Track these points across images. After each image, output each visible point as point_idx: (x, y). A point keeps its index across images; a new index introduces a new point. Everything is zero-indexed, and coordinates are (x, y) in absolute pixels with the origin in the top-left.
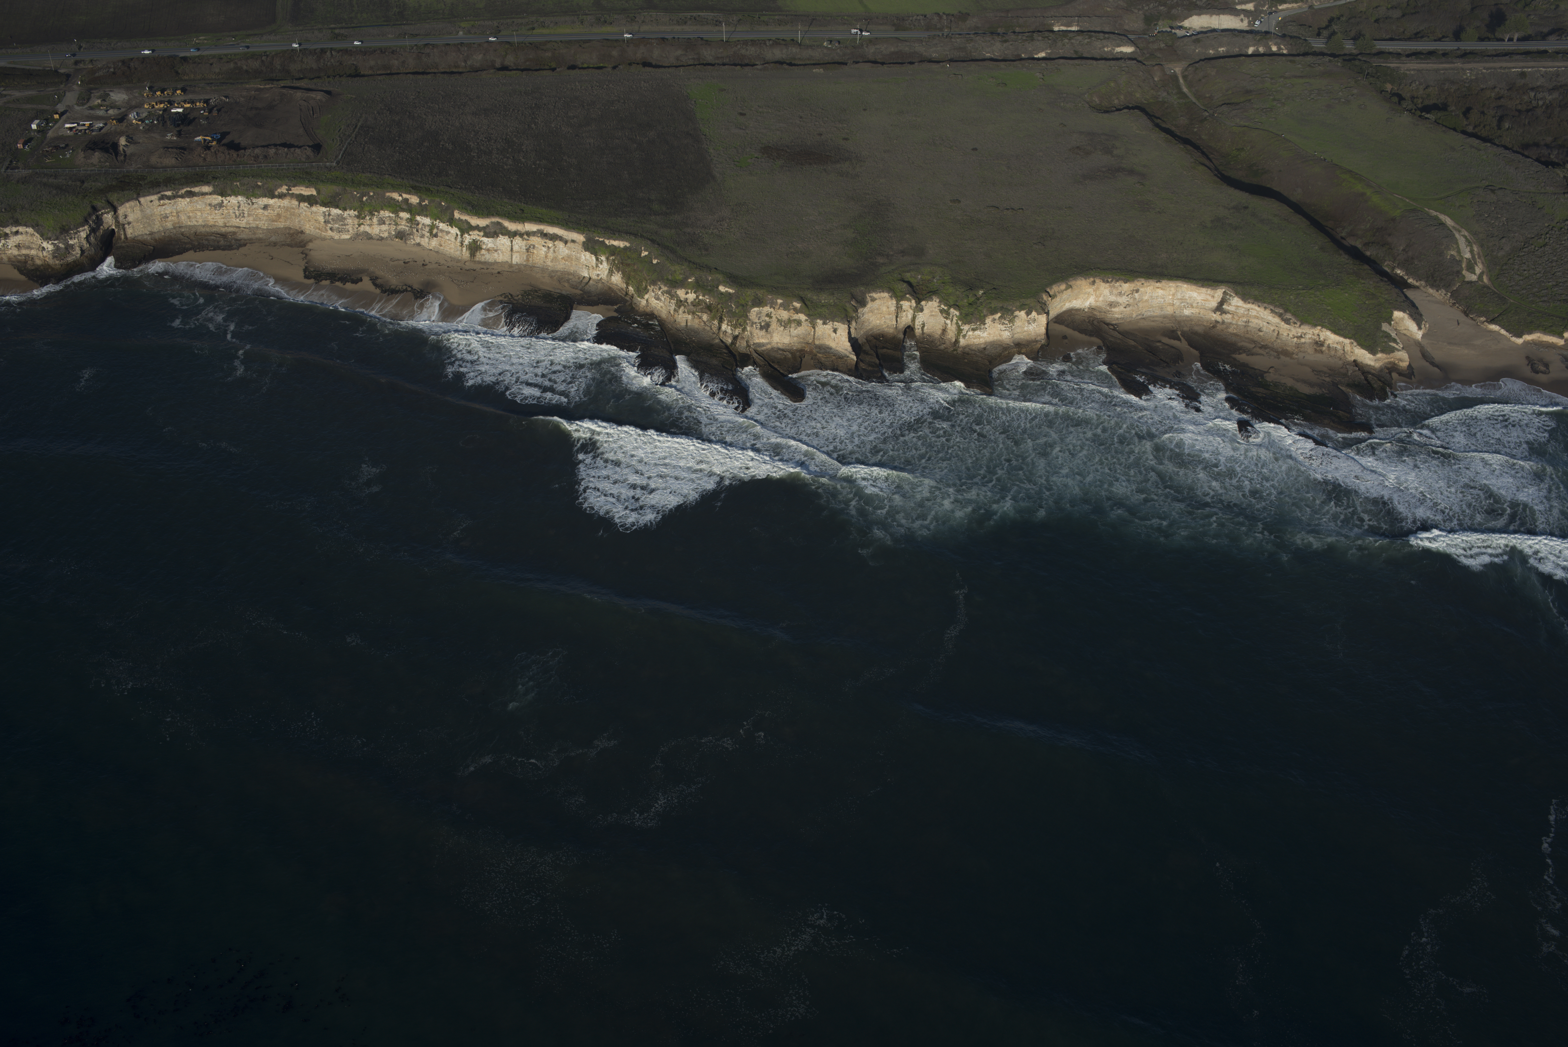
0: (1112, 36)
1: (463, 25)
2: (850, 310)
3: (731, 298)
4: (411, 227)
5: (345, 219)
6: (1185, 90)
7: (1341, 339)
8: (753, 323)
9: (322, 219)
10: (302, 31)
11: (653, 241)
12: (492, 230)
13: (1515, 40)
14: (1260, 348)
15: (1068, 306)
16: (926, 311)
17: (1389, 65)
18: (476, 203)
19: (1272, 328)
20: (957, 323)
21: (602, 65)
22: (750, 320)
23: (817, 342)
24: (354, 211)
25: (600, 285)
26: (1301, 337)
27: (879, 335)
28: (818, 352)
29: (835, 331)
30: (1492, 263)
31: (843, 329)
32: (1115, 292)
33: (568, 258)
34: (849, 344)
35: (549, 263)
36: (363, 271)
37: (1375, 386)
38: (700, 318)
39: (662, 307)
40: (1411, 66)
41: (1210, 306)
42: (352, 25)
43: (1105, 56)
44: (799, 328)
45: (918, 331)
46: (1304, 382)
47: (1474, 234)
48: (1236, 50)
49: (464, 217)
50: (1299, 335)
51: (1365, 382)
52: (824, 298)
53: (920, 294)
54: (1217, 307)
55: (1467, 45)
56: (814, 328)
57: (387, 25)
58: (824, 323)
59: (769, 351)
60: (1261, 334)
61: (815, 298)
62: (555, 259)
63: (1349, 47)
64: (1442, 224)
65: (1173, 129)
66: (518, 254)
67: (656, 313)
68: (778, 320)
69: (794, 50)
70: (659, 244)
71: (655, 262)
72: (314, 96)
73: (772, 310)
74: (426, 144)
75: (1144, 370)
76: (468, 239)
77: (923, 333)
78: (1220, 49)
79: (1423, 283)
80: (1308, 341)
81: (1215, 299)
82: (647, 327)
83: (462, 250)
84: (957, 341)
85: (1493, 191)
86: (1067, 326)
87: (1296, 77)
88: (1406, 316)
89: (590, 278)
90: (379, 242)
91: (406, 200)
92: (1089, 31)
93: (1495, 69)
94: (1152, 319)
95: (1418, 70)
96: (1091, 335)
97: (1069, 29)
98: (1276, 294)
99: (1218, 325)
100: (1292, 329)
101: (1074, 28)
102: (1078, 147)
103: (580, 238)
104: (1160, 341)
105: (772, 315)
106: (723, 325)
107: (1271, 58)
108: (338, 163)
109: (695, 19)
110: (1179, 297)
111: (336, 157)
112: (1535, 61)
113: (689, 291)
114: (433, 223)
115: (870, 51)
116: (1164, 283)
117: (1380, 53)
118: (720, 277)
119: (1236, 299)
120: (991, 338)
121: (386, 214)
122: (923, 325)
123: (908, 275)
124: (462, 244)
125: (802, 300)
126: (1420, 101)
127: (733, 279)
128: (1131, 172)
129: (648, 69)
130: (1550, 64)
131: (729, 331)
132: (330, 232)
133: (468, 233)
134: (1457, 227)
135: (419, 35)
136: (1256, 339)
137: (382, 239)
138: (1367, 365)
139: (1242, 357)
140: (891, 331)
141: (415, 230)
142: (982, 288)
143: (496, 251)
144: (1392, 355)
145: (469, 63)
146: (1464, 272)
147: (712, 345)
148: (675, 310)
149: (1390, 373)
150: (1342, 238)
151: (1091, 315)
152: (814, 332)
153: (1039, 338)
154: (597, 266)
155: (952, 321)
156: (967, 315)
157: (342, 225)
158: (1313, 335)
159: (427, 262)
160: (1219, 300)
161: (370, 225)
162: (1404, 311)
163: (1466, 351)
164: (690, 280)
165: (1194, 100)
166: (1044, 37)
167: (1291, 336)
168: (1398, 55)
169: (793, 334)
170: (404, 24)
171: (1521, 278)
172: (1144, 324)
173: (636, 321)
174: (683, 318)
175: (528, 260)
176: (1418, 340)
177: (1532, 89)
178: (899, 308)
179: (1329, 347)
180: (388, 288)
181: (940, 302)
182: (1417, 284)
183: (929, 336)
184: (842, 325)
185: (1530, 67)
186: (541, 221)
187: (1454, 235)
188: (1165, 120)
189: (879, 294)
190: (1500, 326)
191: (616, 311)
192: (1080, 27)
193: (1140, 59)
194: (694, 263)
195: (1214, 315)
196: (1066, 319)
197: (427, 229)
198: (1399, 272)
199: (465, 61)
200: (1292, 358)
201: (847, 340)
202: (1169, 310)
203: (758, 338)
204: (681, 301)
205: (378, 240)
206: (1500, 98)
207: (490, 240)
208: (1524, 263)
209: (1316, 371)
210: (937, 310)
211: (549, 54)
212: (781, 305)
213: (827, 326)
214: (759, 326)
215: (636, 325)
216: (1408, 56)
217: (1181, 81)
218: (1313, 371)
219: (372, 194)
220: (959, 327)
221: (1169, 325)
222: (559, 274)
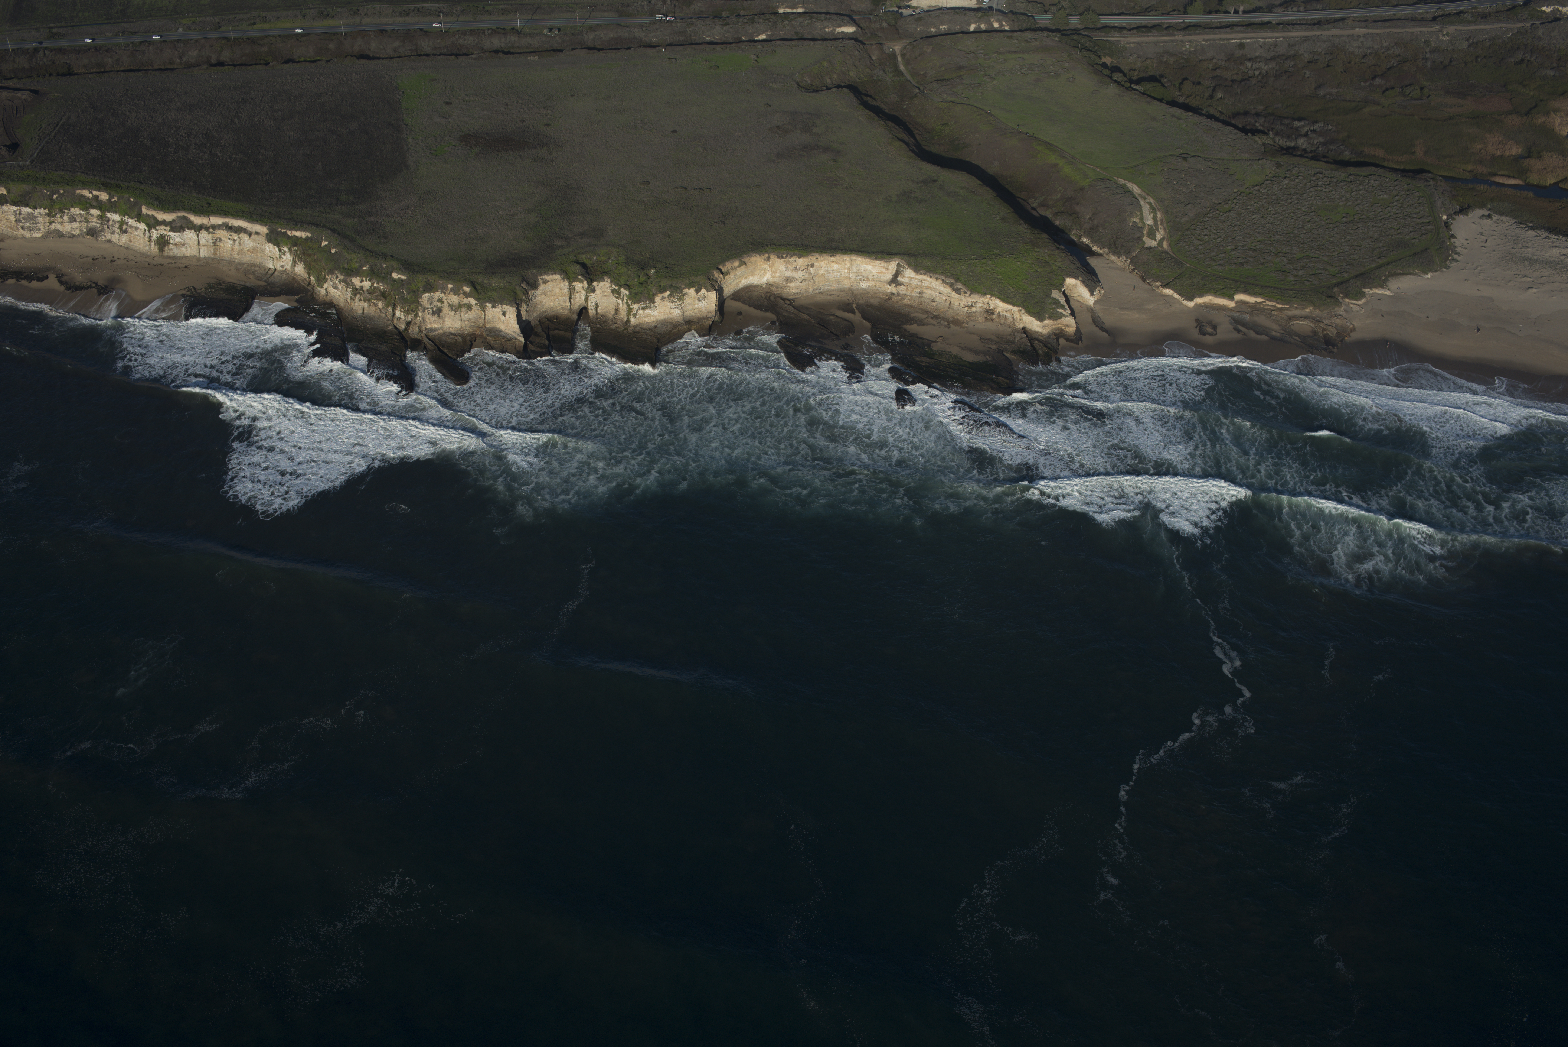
0: (834, 17)
1: (184, 21)
2: (519, 292)
3: (403, 285)
4: (102, 224)
5: (36, 217)
6: (902, 68)
7: (1010, 307)
8: (425, 309)
9: (13, 218)
10: (19, 30)
11: (334, 231)
12: (179, 225)
13: (1241, 13)
14: (932, 318)
15: (744, 282)
16: (598, 291)
17: (1109, 39)
18: (164, 198)
19: (944, 298)
20: (627, 303)
21: (319, 58)
22: (421, 305)
23: (488, 326)
24: (45, 209)
25: (284, 276)
26: (972, 306)
27: (553, 317)
28: (487, 335)
29: (504, 314)
30: (1175, 228)
31: (511, 312)
32: (790, 267)
33: (253, 250)
34: (517, 326)
35: (236, 256)
36: (49, 269)
37: (1040, 352)
38: (376, 305)
39: (339, 296)
40: (1131, 40)
41: (885, 278)
42: (72, 24)
43: (826, 37)
44: (470, 313)
45: (592, 312)
46: (970, 350)
47: (1160, 201)
48: (958, 28)
49: (151, 213)
50: (970, 304)
51: (1031, 348)
52: (495, 282)
53: (591, 274)
54: (892, 279)
55: (1191, 19)
56: (484, 311)
57: (107, 23)
58: (494, 307)
59: (440, 335)
60: (934, 304)
61: (485, 281)
62: (241, 252)
63: (1074, 22)
64: (1129, 192)
65: (883, 106)
66: (205, 248)
67: (335, 302)
68: (450, 305)
69: (513, 38)
70: (339, 234)
71: (333, 251)
72: (19, 96)
73: (443, 295)
74: (125, 141)
75: (813, 343)
76: (155, 234)
77: (597, 314)
78: (941, 27)
79: (1106, 250)
80: (978, 310)
81: (890, 272)
82: (325, 315)
83: (150, 246)
84: (628, 321)
85: (1185, 159)
86: (744, 302)
87: (1010, 52)
88: (1079, 283)
89: (275, 270)
90: (70, 239)
91: (96, 197)
92: (814, 13)
93: (1214, 40)
94: (829, 293)
95: (1138, 43)
96: (766, 311)
97: (794, 11)
98: (948, 264)
99: (893, 297)
100: (963, 298)
101: (800, 10)
102: (778, 127)
103: (264, 230)
104: (834, 315)
105: (444, 300)
106: (397, 311)
107: (988, 34)
108: (32, 162)
109: (418, 10)
110: (855, 271)
111: (31, 156)
112: (1255, 32)
113: (364, 279)
114: (122, 219)
115: (590, 38)
116: (839, 257)
117: (1106, 28)
118: (394, 264)
119: (909, 271)
120: (662, 317)
121: (76, 211)
122: (597, 306)
123: (584, 256)
124: (150, 239)
125: (473, 285)
126: (1136, 73)
127: (407, 266)
128: (827, 149)
129: (362, 61)
130: (1269, 35)
131: (403, 317)
132: (21, 230)
133: (155, 228)
134: (1144, 194)
135: (138, 32)
136: (929, 310)
137: (73, 236)
138: (1035, 332)
139: (913, 328)
140: (566, 312)
141: (105, 227)
142: (655, 267)
143: (184, 245)
144: (1059, 321)
145: (184, 59)
146: (1145, 239)
147: (385, 332)
148: (351, 298)
149: (1057, 339)
150: (1033, 209)
151: (768, 291)
152: (485, 315)
153: (710, 315)
154: (280, 257)
155: (623, 301)
156: (636, 294)
157: (33, 223)
158: (983, 303)
159: (116, 258)
160: (894, 272)
161: (61, 223)
162: (1076, 278)
163: (1137, 316)
164: (364, 268)
165: (909, 77)
166: (765, 20)
167: (962, 305)
168: (1121, 29)
169: (464, 318)
170: (125, 22)
171: (1201, 243)
172: (820, 298)
173: (314, 310)
174: (360, 306)
175: (215, 253)
176: (1090, 306)
177: (1250, 60)
178: (572, 290)
179: (999, 315)
180: (72, 285)
181: (611, 282)
182: (1101, 251)
183: (603, 316)
184: (511, 308)
185: (1249, 38)
186: (225, 214)
187: (1138, 202)
188: (876, 97)
189: (551, 276)
190: (1173, 290)
191: (297, 301)
192: (806, 8)
193: (861, 38)
194: (371, 251)
195: (890, 287)
196: (745, 295)
197: (117, 225)
198: (1085, 240)
199: (181, 58)
200: (961, 327)
201: (516, 322)
202: (846, 284)
203: (431, 323)
204: (357, 289)
205: (70, 237)
206: (1215, 69)
207: (177, 234)
208: (1207, 229)
209: (984, 339)
210: (609, 290)
211: (265, 49)
212: (452, 290)
213: (496, 309)
214: (431, 311)
215: (313, 314)
216: (1130, 30)
217: (899, 59)
218: (981, 339)
219: (62, 192)
220: (629, 306)
221: (845, 298)
222: (245, 266)
